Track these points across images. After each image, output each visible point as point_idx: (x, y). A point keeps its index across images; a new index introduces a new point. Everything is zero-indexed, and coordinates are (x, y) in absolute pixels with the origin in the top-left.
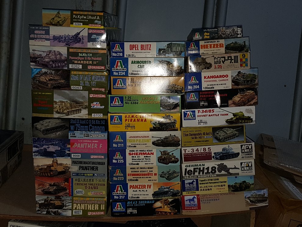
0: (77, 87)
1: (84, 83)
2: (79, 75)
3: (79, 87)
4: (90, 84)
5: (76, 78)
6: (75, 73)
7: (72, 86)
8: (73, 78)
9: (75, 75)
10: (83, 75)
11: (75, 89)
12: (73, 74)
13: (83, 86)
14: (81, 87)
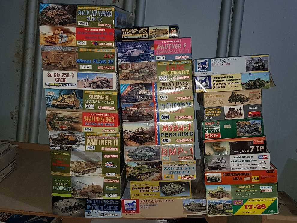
0: (83, 22)
1: (91, 19)
2: (86, 10)
3: (85, 22)
4: (97, 19)
5: (83, 13)
6: (82, 8)
7: (78, 22)
8: (80, 13)
9: (82, 10)
10: (90, 10)
11: (81, 25)
12: (80, 9)
13: (89, 22)
14: (88, 22)
